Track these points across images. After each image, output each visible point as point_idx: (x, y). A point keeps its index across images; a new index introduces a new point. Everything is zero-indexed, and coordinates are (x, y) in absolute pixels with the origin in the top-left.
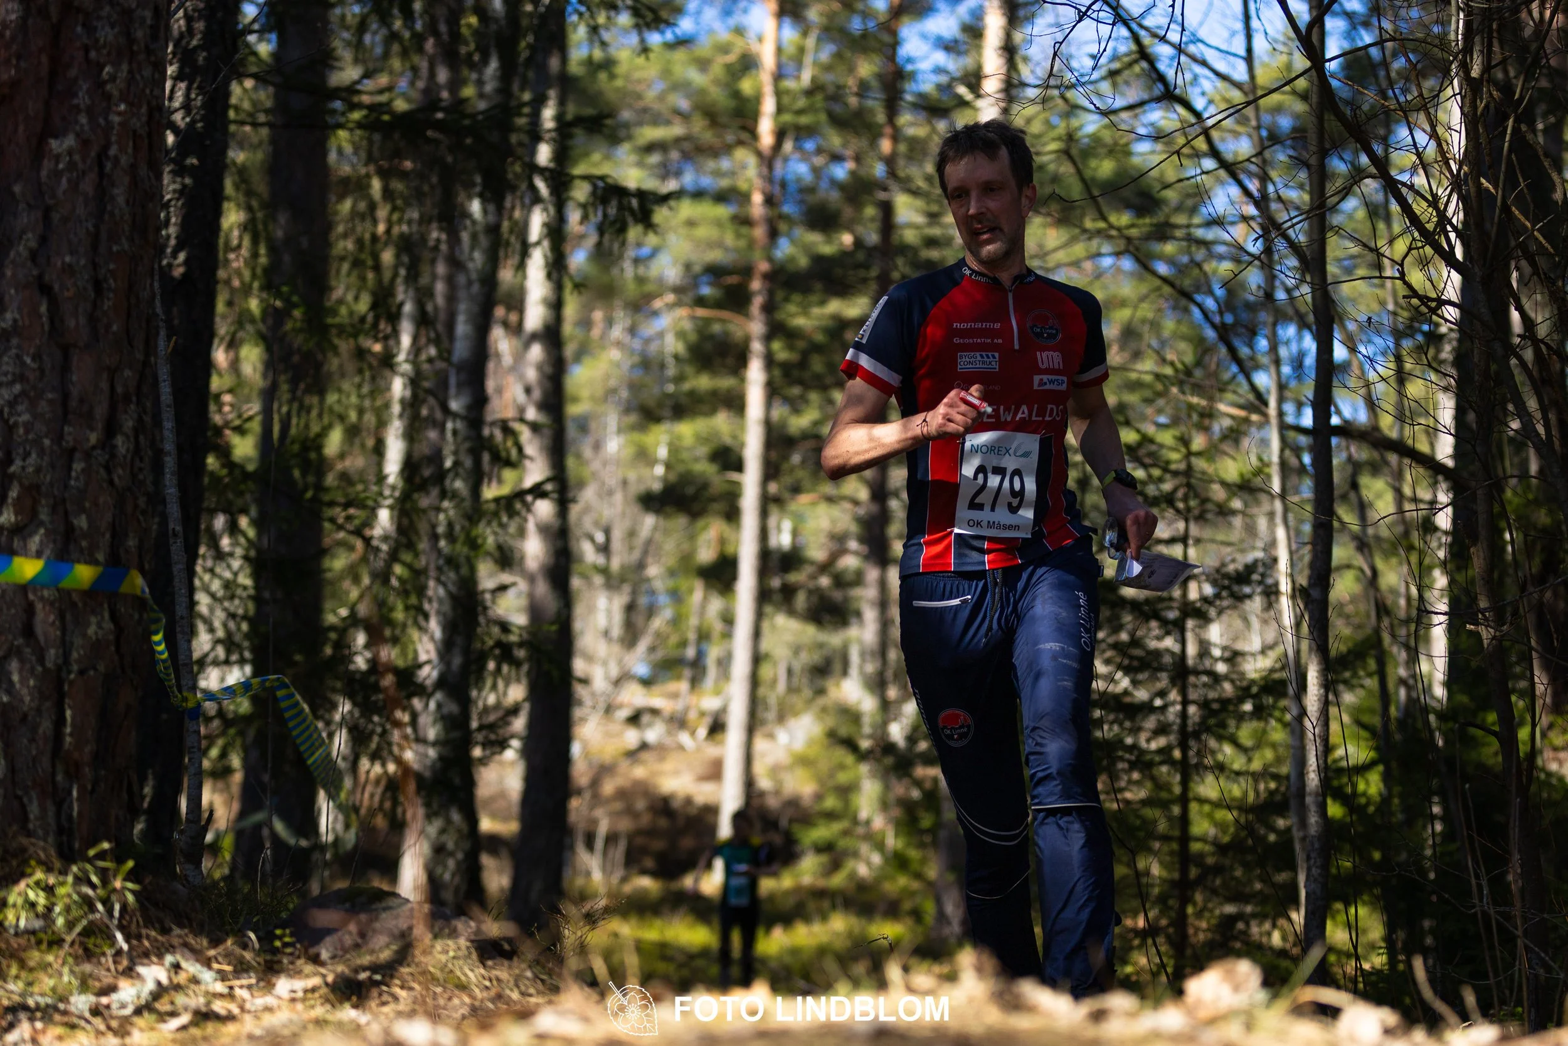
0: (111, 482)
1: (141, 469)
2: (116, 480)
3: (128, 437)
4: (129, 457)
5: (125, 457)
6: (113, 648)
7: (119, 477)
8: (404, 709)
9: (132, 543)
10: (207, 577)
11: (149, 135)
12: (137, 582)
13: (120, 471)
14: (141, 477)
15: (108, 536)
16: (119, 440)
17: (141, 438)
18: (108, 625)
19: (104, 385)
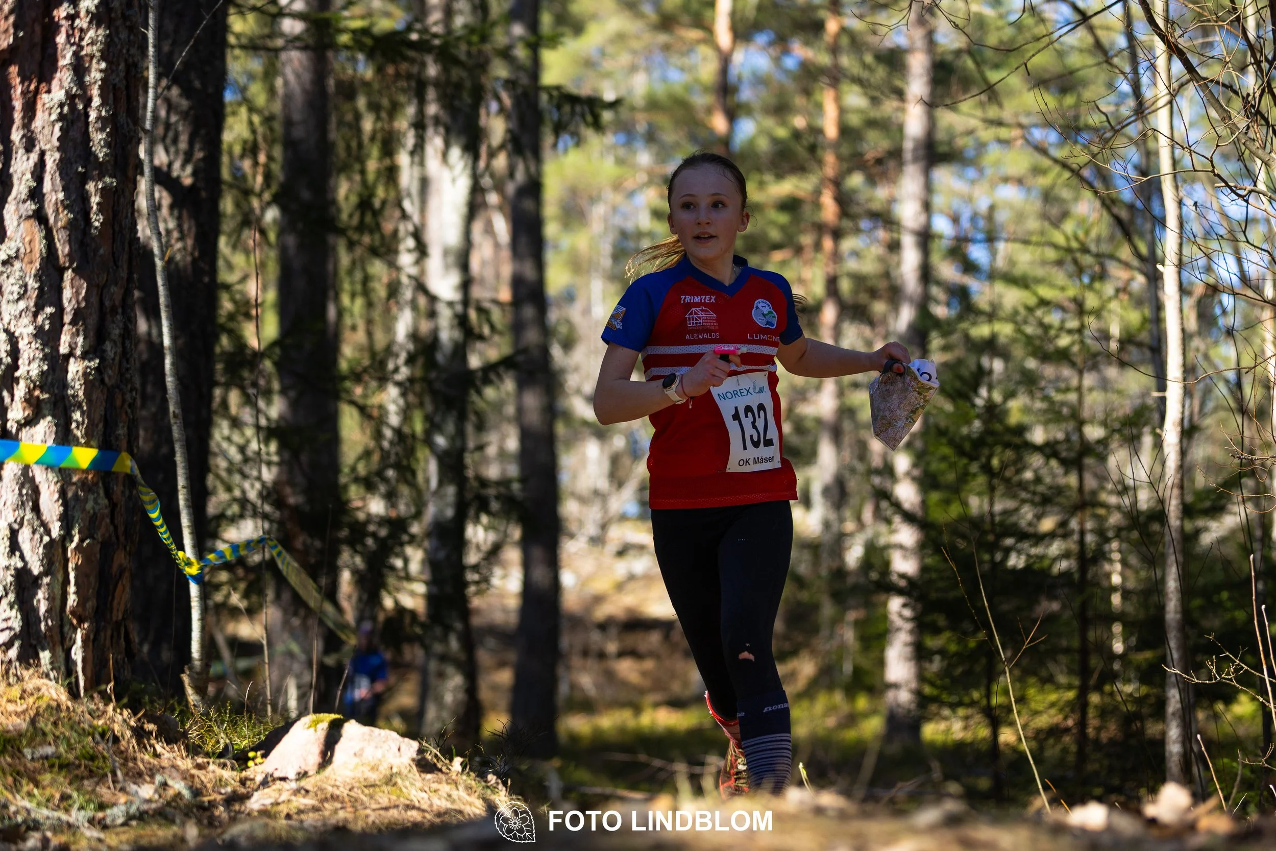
0: (102, 381)
1: (127, 369)
2: (107, 379)
3: (115, 342)
4: (117, 359)
5: (113, 359)
6: (108, 520)
7: (110, 377)
8: (397, 555)
9: (122, 431)
10: (225, 445)
11: (127, 87)
12: (126, 464)
13: (110, 372)
14: (128, 376)
15: (101, 426)
16: (108, 346)
17: (127, 343)
18: (104, 501)
19: (94, 300)
